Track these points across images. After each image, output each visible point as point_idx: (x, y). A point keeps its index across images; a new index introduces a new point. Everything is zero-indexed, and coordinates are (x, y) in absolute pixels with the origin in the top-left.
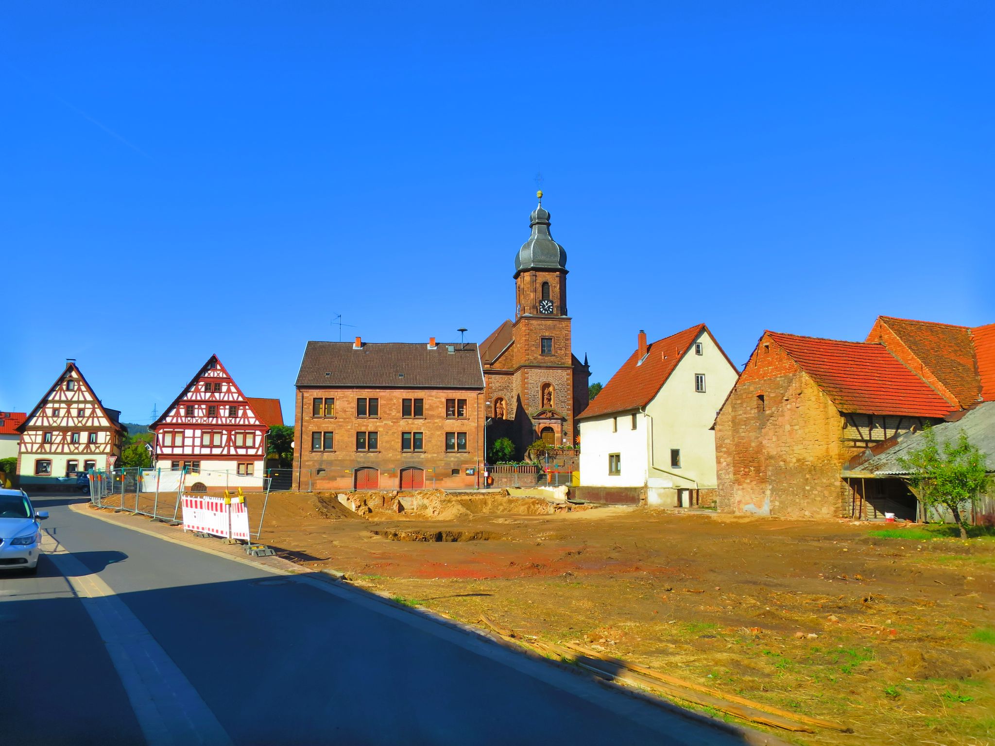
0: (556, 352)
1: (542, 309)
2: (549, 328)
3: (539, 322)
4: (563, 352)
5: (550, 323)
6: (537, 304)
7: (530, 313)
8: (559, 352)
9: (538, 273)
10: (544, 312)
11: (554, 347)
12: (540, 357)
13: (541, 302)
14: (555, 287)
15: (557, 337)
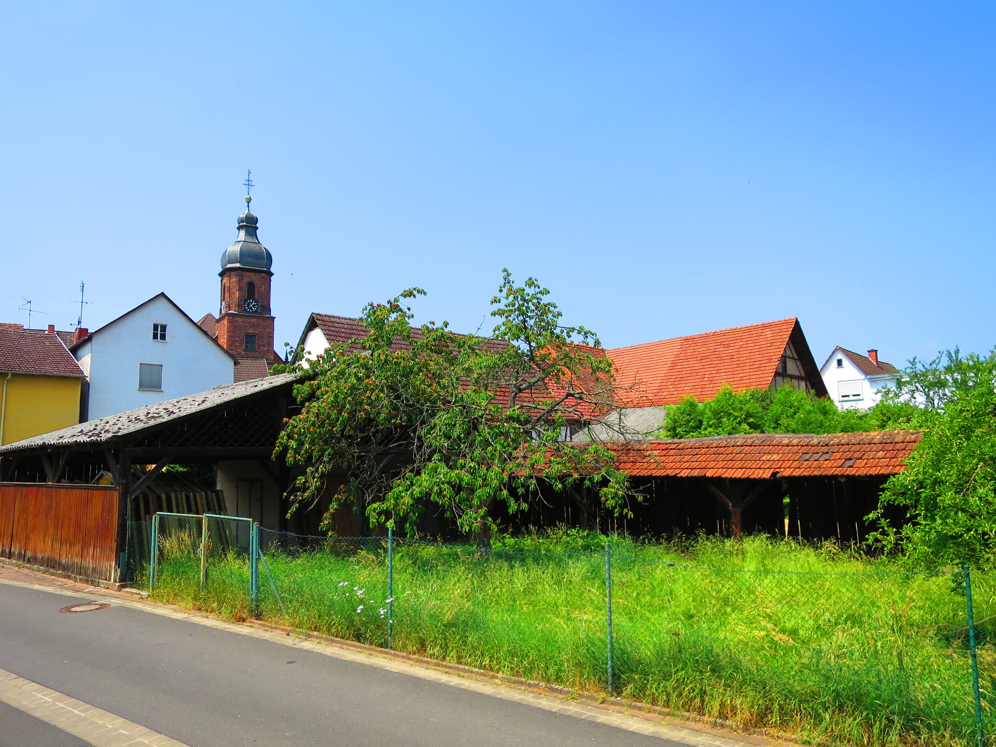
0: (259, 348)
1: (246, 308)
2: (253, 326)
3: (244, 319)
4: (266, 349)
5: (254, 320)
6: (242, 303)
7: (235, 311)
8: (262, 348)
9: (244, 273)
10: (248, 310)
11: (258, 343)
12: (243, 352)
13: (246, 300)
14: (260, 287)
15: (260, 334)
